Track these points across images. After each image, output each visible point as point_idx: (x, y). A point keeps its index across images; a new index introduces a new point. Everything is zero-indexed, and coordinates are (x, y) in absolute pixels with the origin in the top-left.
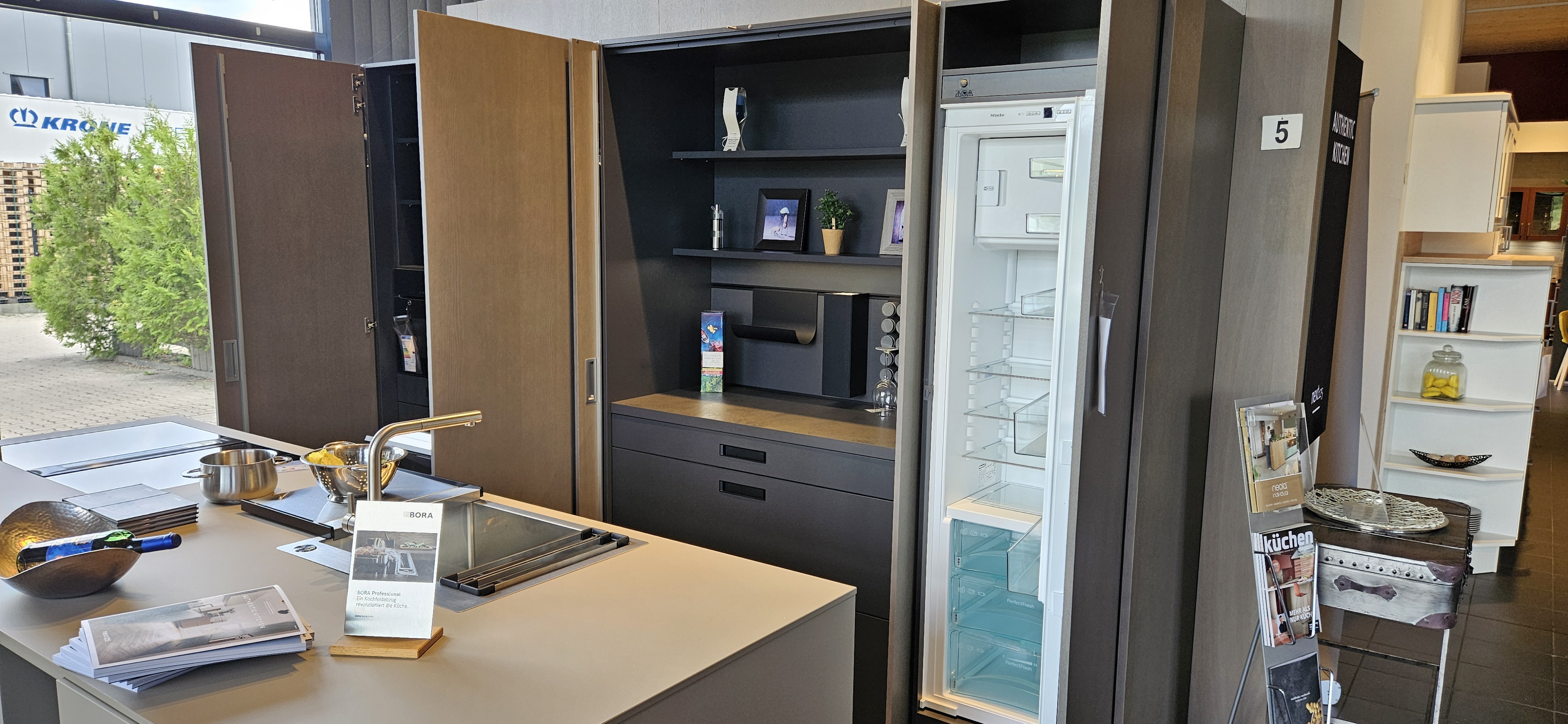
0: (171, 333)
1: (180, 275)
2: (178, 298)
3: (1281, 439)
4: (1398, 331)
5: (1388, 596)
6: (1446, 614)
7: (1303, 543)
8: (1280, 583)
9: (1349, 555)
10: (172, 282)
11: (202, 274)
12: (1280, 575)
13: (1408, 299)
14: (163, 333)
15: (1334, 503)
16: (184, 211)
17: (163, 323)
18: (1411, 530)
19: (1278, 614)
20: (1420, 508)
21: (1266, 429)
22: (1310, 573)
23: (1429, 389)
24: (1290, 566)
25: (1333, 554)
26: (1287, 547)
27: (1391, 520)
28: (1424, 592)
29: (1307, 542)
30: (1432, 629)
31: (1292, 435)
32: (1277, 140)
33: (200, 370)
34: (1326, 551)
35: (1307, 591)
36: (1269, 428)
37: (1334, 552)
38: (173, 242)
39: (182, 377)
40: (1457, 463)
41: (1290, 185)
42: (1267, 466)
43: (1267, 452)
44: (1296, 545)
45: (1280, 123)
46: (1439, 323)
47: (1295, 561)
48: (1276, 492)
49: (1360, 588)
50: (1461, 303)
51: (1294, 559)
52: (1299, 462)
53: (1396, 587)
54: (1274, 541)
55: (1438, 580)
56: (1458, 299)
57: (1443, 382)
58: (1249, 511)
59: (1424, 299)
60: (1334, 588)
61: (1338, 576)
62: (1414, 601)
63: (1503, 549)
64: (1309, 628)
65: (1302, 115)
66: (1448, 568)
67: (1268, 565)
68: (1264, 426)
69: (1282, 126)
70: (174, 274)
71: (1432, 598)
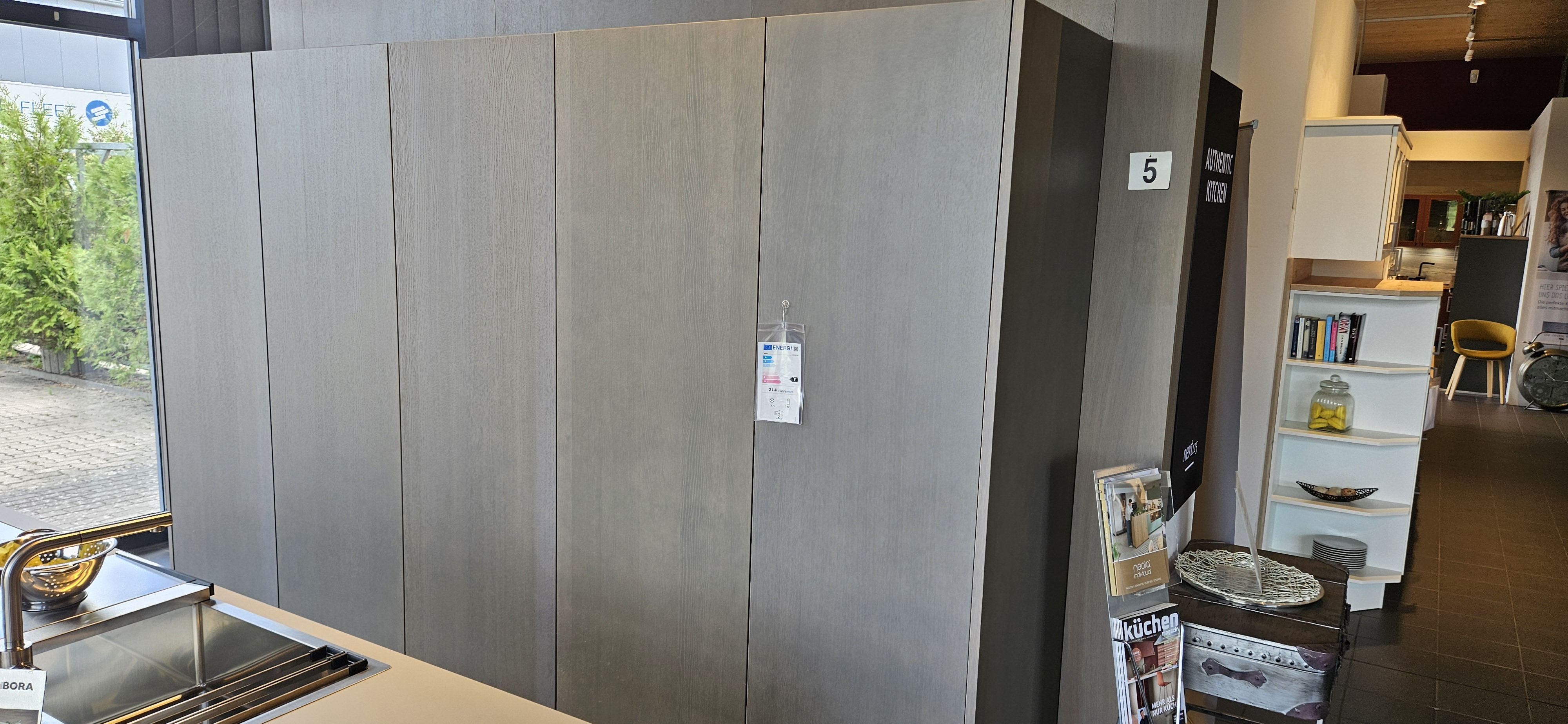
0: (15, 334)
1: (25, 270)
2: (22, 296)
3: (1144, 512)
4: (1286, 361)
5: (1259, 683)
6: (1318, 703)
7: (1167, 627)
8: (1141, 674)
9: (1218, 637)
10: (16, 278)
11: (50, 270)
12: (1142, 665)
13: (1296, 327)
14: (7, 333)
15: (1207, 567)
16: (30, 202)
17: (7, 323)
18: (1285, 604)
19: (1139, 708)
20: (1296, 575)
21: (1128, 502)
22: (1175, 659)
23: (1317, 421)
24: (1153, 653)
25: (1201, 634)
26: (1150, 632)
27: (1265, 590)
28: (1295, 680)
29: (1172, 626)
30: (1303, 720)
31: (1157, 507)
32: (1145, 179)
33: (51, 373)
34: (1194, 631)
35: (1172, 679)
36: (1130, 501)
37: (1203, 632)
38: (17, 235)
39: (30, 381)
40: (1343, 497)
41: (1158, 229)
42: (1127, 544)
43: (1128, 528)
44: (1159, 630)
45: (1148, 161)
46: (1327, 352)
47: (1159, 648)
48: (1137, 572)
49: (1229, 673)
50: (1348, 332)
51: (1157, 646)
52: (1164, 536)
53: (1266, 673)
54: (1135, 626)
55: (1310, 667)
56: (1346, 328)
57: (1331, 413)
58: (1108, 593)
59: (1313, 328)
60: (1202, 672)
61: (1206, 659)
62: (1285, 689)
63: (1388, 586)
64: (1173, 720)
65: (1170, 153)
66: (1320, 655)
67: (1128, 655)
68: (1125, 499)
69: (1150, 165)
70: (18, 270)
71: (1303, 686)
